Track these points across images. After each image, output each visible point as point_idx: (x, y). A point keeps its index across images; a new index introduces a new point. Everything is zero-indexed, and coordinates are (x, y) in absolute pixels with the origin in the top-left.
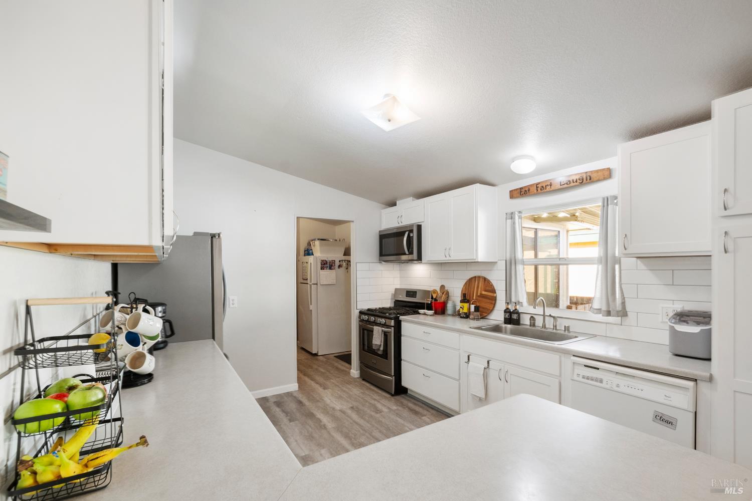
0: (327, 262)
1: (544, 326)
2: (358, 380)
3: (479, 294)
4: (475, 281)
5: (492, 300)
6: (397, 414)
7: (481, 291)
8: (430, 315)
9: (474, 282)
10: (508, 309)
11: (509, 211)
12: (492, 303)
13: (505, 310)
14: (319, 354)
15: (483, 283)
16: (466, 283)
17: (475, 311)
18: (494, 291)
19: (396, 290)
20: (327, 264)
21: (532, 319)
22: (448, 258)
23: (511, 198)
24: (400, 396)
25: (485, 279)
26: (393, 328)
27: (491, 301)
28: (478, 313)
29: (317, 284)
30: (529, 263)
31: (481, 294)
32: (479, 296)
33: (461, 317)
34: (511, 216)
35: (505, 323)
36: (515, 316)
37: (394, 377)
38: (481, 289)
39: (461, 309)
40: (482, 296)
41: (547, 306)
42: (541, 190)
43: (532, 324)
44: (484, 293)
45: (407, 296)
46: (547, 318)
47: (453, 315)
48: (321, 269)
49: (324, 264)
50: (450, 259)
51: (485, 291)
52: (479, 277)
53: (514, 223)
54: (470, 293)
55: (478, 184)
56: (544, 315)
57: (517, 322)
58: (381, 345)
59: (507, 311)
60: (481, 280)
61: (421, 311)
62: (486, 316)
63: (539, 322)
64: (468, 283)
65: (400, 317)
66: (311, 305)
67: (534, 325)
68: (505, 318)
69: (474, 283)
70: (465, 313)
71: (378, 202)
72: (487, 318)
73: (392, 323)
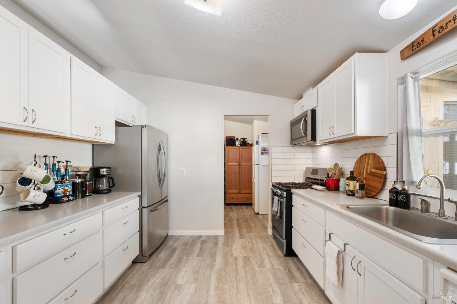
0: (266, 149)
1: (442, 213)
2: (270, 236)
3: (368, 172)
4: (366, 158)
5: (381, 178)
6: (275, 273)
7: (370, 169)
8: (320, 191)
9: (364, 158)
10: (394, 188)
11: (401, 75)
12: (381, 182)
13: (391, 189)
14: (260, 214)
15: (373, 160)
16: (357, 161)
17: (359, 189)
18: (385, 169)
19: (307, 168)
20: (266, 150)
21: (424, 203)
22: (333, 136)
23: (402, 60)
24: (291, 258)
25: (375, 156)
26: (285, 199)
27: (379, 180)
28: (363, 192)
29: (259, 165)
30: (429, 134)
31: (370, 172)
32: (368, 174)
33: (348, 195)
34: (403, 81)
35: (391, 204)
36: (401, 198)
37: (285, 240)
38: (370, 166)
39: (347, 187)
40: (372, 174)
41: (446, 188)
42: (439, 32)
43: (424, 209)
44: (373, 170)
45: (312, 174)
46: (446, 203)
47: (343, 193)
48: (262, 154)
49: (264, 150)
50: (334, 136)
51: (375, 168)
52: (369, 154)
53: (406, 88)
54: (361, 171)
55: (357, 53)
56: (442, 199)
57: (406, 205)
58: (278, 212)
59: (393, 191)
60: (371, 156)
61: (315, 187)
62: (375, 195)
63: (435, 207)
64: (359, 161)
65: (292, 190)
66: (255, 179)
67: (427, 210)
68: (390, 199)
69: (364, 161)
70: (352, 191)
71: (291, 99)
72: (375, 197)
73: (285, 194)
